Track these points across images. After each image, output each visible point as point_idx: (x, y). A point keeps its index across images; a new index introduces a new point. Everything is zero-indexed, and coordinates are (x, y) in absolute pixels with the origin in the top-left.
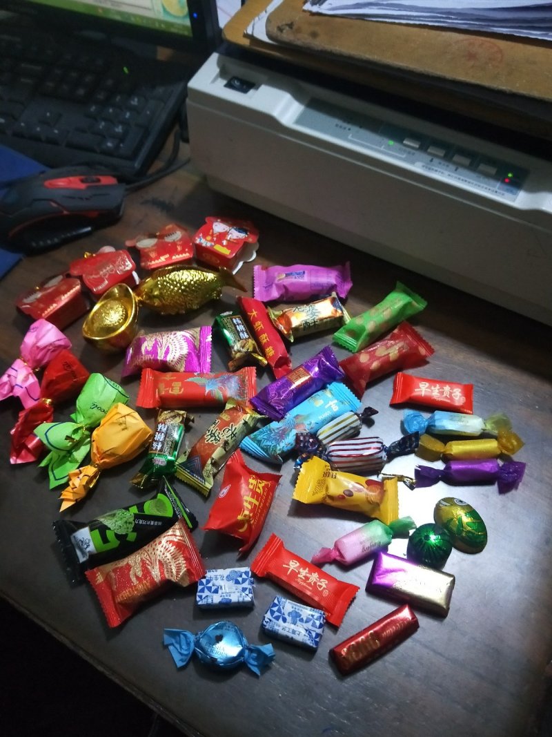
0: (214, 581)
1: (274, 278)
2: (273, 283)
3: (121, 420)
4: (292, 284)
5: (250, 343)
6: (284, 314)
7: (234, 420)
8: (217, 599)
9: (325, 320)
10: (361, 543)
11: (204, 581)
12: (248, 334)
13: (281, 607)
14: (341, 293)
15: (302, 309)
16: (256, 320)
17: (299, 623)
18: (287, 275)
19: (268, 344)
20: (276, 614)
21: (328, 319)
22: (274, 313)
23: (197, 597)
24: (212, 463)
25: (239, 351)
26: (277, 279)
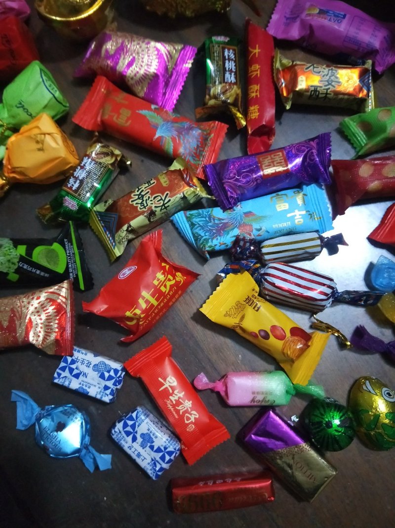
0: (79, 364)
1: (302, 10)
2: (298, 16)
3: (40, 137)
4: (322, 27)
5: (233, 91)
6: (293, 66)
7: (172, 188)
8: (75, 385)
9: (341, 96)
10: (253, 393)
11: (69, 359)
12: (236, 78)
13: (137, 424)
14: (380, 65)
15: (319, 69)
16: (255, 60)
17: (148, 448)
18: (322, 12)
19: (256, 101)
20: (129, 429)
21: (346, 97)
22: (282, 61)
23: (56, 373)
24: (127, 230)
25: (215, 97)
26: (307, 12)
